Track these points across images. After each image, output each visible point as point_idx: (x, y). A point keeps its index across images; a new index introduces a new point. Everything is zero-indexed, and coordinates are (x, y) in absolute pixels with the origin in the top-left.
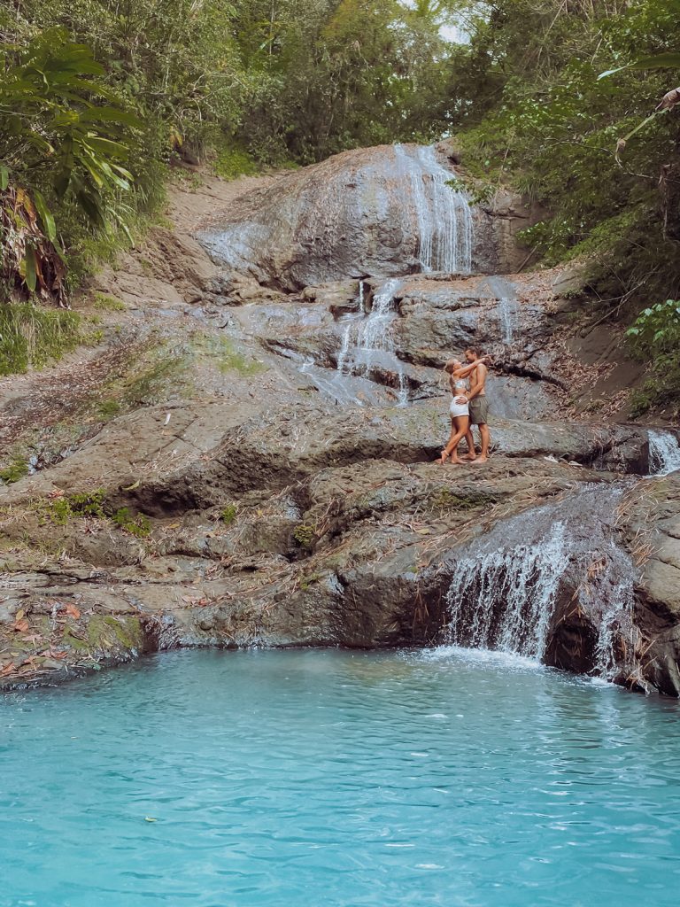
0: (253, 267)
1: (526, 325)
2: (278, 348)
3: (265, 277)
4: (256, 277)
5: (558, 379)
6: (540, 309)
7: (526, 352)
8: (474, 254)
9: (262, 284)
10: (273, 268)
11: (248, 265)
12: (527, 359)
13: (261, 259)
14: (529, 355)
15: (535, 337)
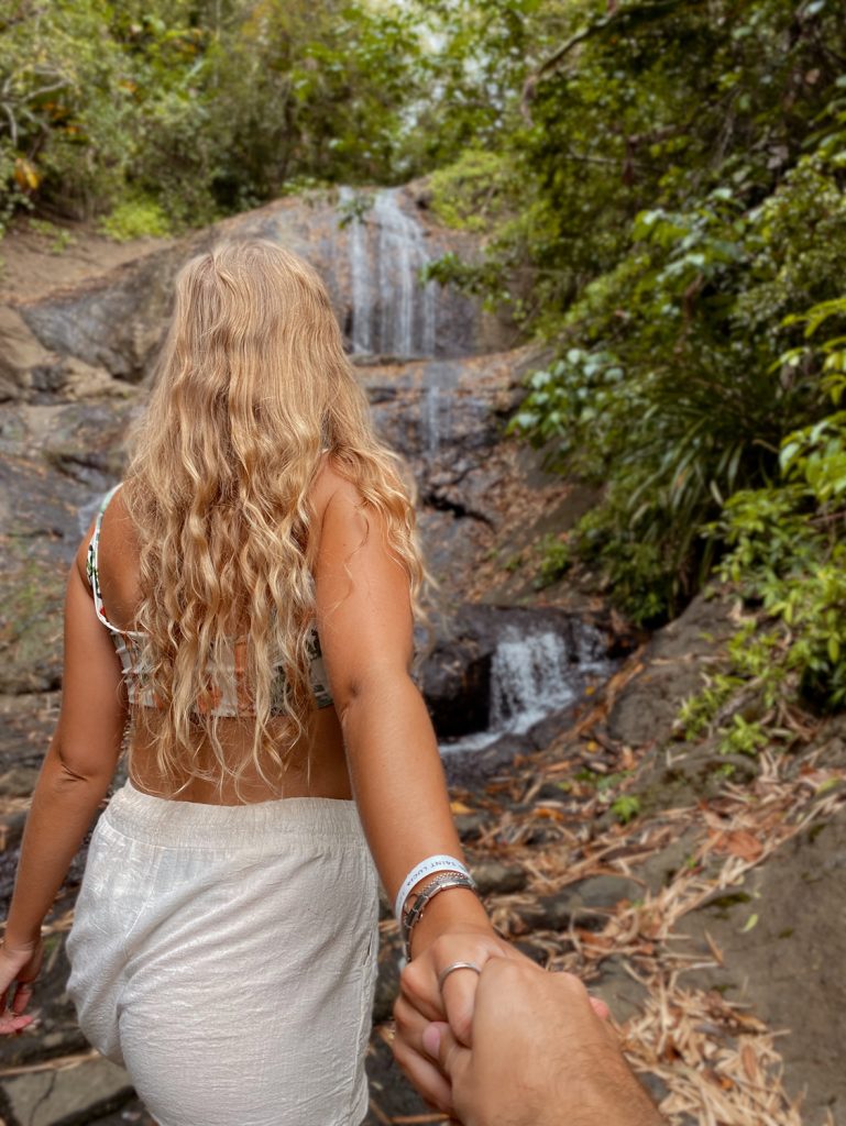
0: (107, 352)
1: (461, 429)
2: (75, 468)
3: (123, 367)
4: (108, 367)
5: (490, 515)
6: (486, 403)
7: (455, 472)
8: (439, 333)
9: (118, 377)
10: (133, 354)
11: (96, 349)
12: (455, 483)
13: (117, 340)
14: (457, 476)
15: (475, 447)
